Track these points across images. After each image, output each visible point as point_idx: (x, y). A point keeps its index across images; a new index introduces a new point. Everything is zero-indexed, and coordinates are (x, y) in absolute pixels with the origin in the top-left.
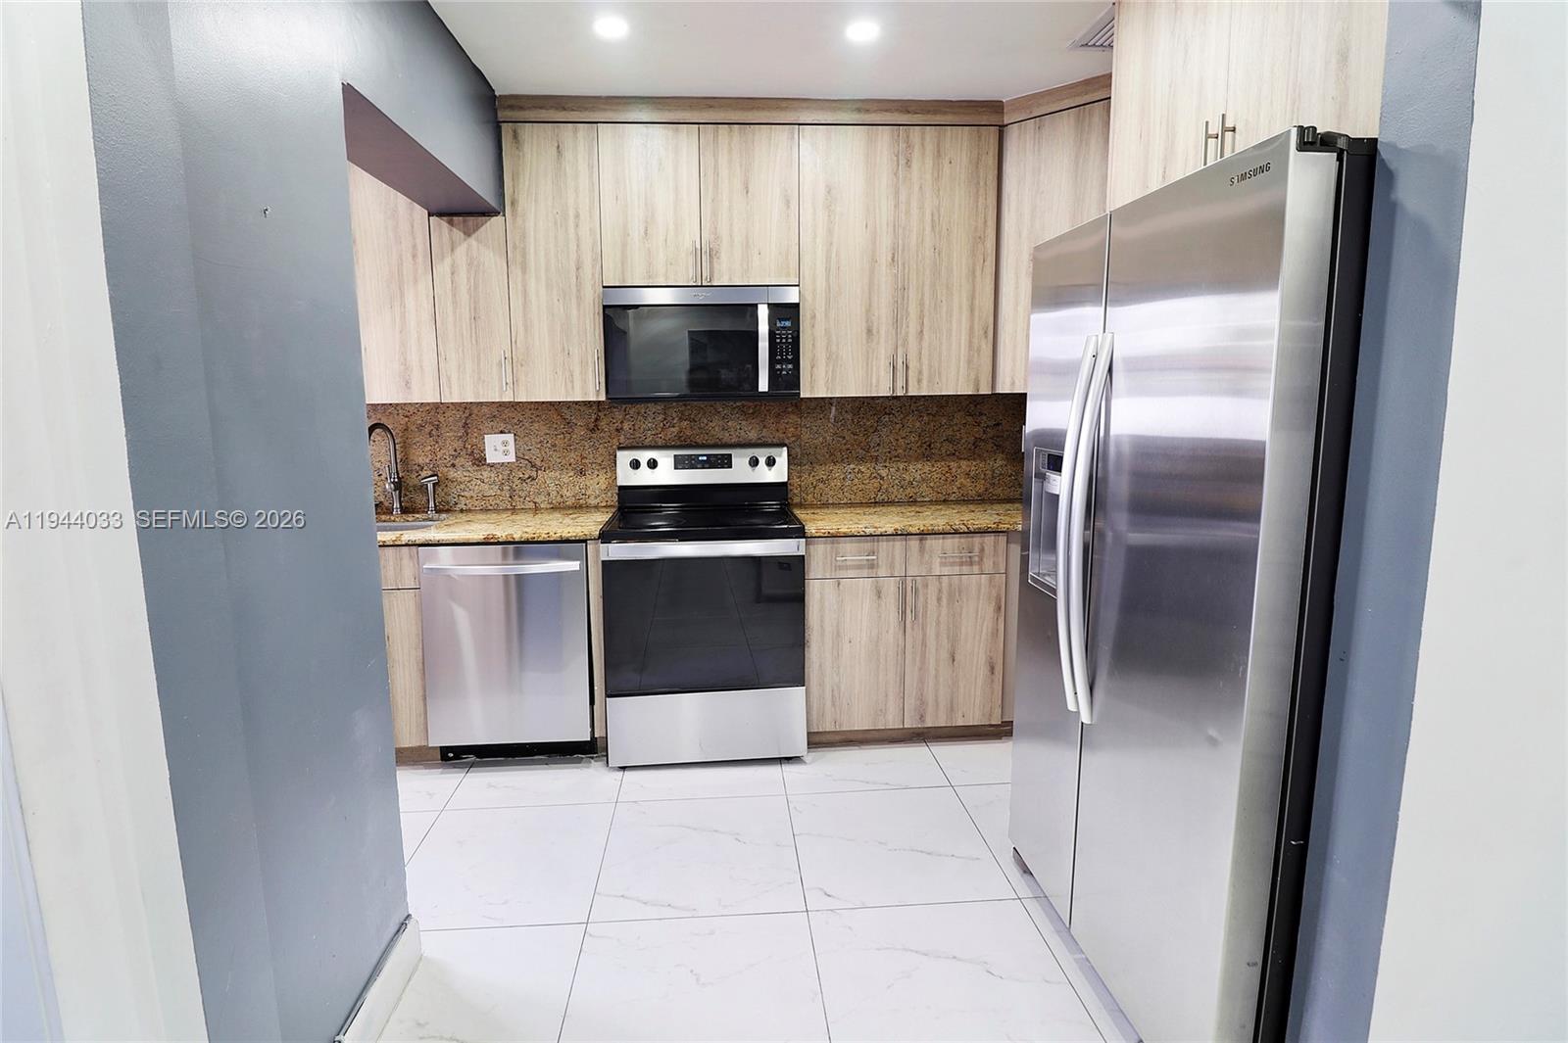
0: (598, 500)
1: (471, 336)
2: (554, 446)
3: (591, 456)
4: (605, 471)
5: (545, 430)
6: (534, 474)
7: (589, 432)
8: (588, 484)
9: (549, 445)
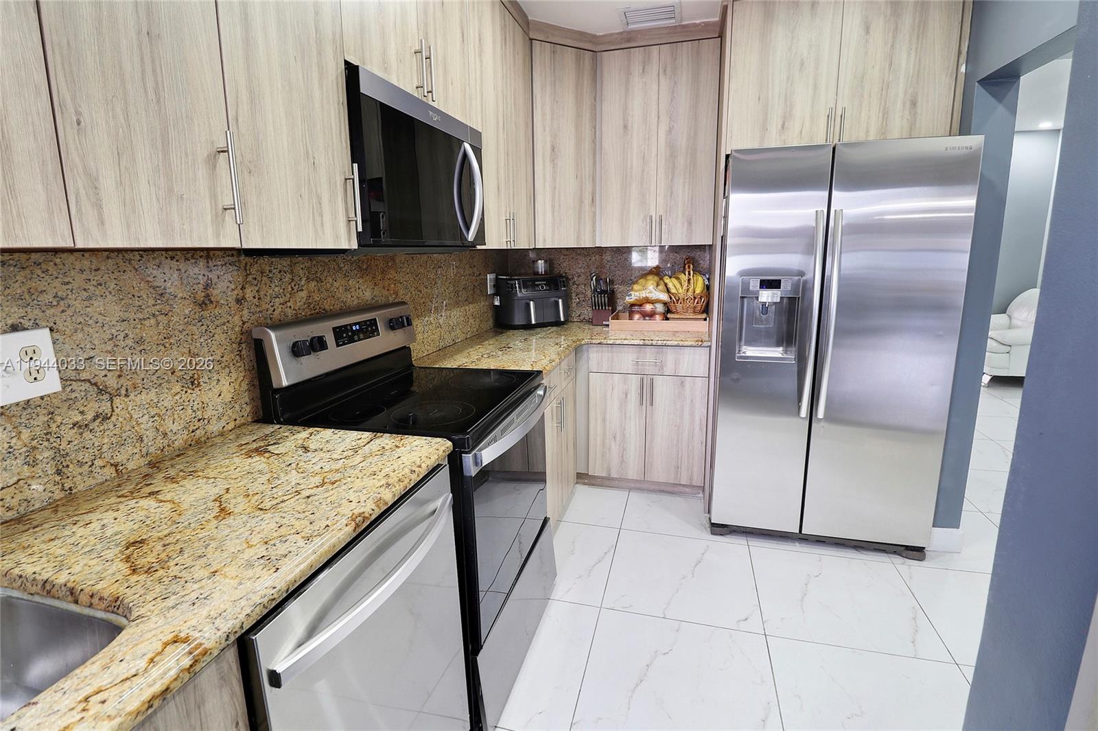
0: (222, 423)
1: (143, 78)
2: (140, 342)
3: (206, 349)
4: (227, 370)
5: (116, 311)
6: (105, 407)
7: (198, 309)
8: (206, 400)
9: (129, 342)
